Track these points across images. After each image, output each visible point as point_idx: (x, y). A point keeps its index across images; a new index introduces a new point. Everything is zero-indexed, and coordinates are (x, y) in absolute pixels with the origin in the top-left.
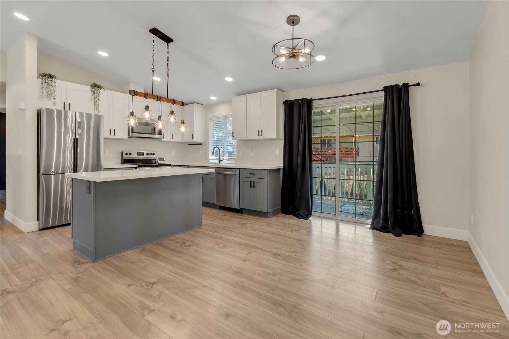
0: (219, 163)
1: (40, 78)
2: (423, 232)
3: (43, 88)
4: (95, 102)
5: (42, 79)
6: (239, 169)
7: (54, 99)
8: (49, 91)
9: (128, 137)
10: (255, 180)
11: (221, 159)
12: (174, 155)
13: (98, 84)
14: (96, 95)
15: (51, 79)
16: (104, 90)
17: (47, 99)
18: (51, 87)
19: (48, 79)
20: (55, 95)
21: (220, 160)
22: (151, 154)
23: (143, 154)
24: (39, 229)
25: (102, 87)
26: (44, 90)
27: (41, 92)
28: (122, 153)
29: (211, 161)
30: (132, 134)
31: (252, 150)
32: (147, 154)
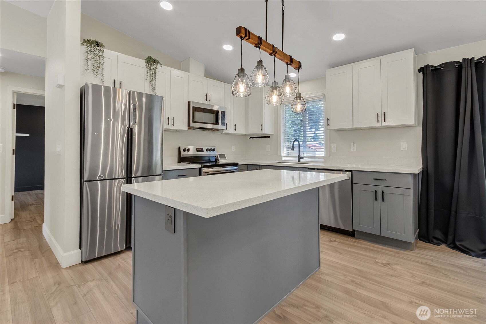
0: (299, 161)
1: (84, 45)
3: (89, 60)
4: (150, 81)
5: (86, 47)
6: (351, 171)
7: (102, 75)
8: (96, 64)
9: (188, 129)
10: (383, 189)
11: (301, 156)
12: (234, 151)
13: (154, 59)
14: (152, 72)
15: (98, 48)
16: (161, 66)
17: (92, 75)
18: (98, 58)
19: (95, 48)
20: (103, 69)
21: (300, 158)
22: (211, 150)
23: (202, 150)
24: (82, 262)
25: (158, 62)
26: (89, 62)
27: (85, 65)
28: (179, 149)
29: (283, 159)
30: (192, 124)
31: (354, 143)
32: (207, 150)
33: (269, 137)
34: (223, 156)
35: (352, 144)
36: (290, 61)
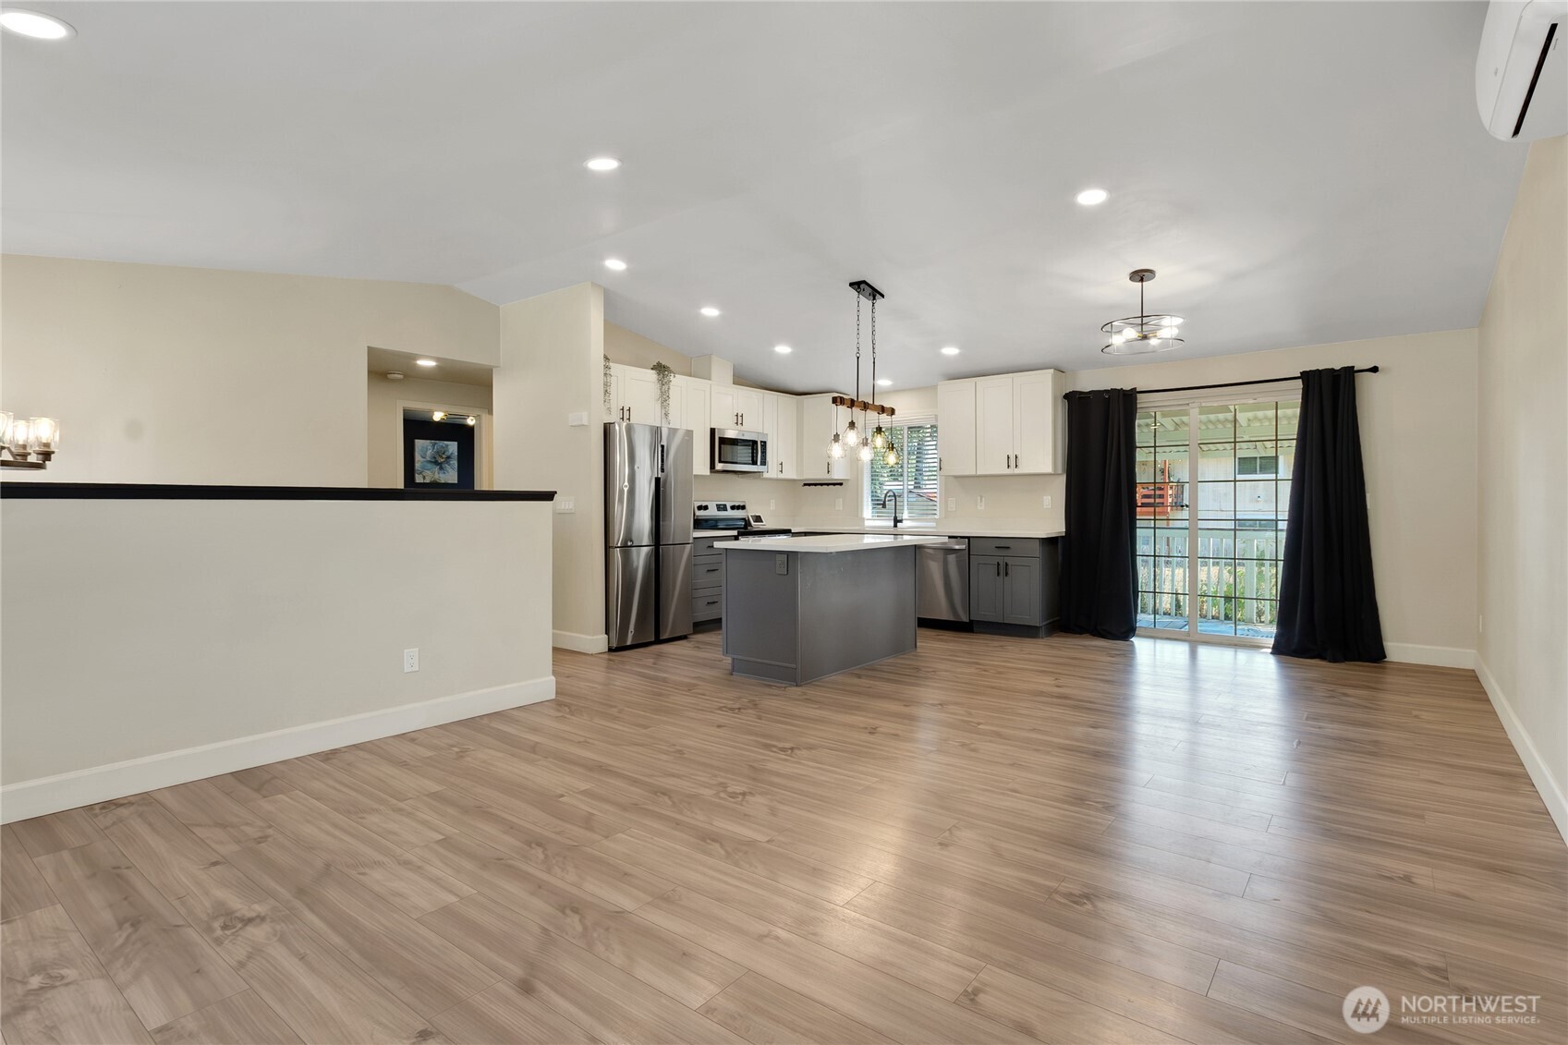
0: (895, 526)
2: (1385, 657)
4: (663, 404)
6: (968, 538)
7: (609, 401)
9: (711, 473)
11: (900, 518)
12: (776, 508)
13: (665, 365)
14: (665, 387)
16: (675, 376)
20: (610, 393)
21: (897, 521)
22: (738, 507)
23: (725, 508)
24: (611, 650)
25: (670, 370)
30: (719, 466)
31: (981, 497)
32: (733, 508)
33: (841, 484)
34: (758, 519)
35: (979, 498)
36: (882, 410)
